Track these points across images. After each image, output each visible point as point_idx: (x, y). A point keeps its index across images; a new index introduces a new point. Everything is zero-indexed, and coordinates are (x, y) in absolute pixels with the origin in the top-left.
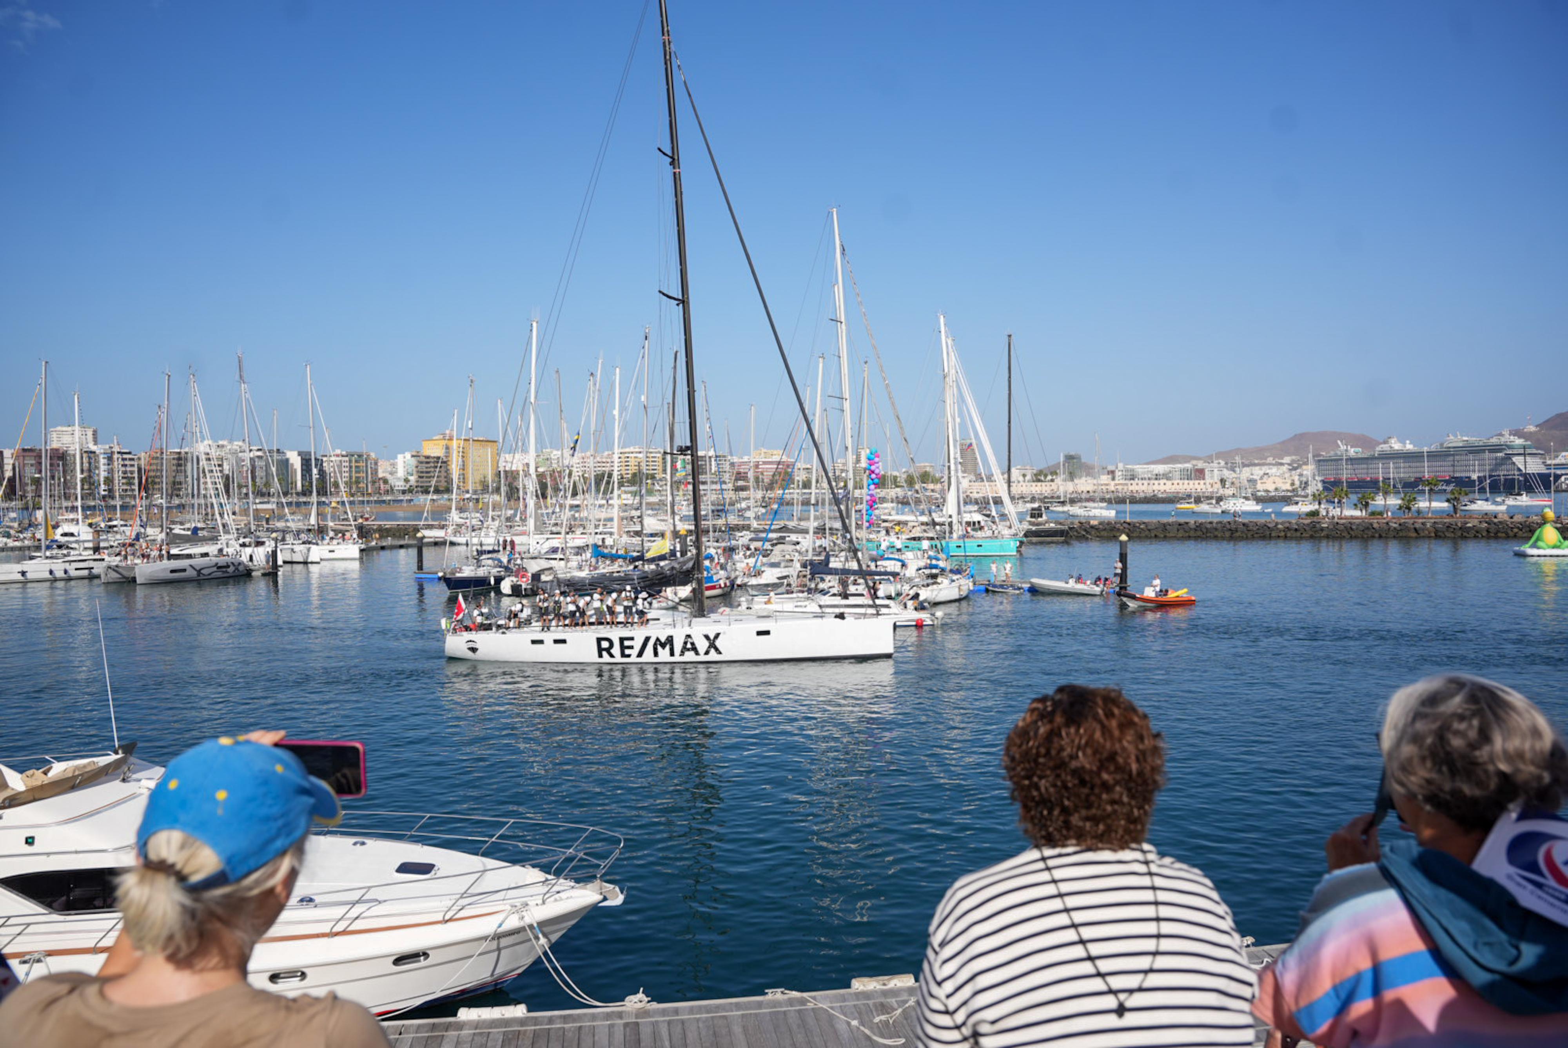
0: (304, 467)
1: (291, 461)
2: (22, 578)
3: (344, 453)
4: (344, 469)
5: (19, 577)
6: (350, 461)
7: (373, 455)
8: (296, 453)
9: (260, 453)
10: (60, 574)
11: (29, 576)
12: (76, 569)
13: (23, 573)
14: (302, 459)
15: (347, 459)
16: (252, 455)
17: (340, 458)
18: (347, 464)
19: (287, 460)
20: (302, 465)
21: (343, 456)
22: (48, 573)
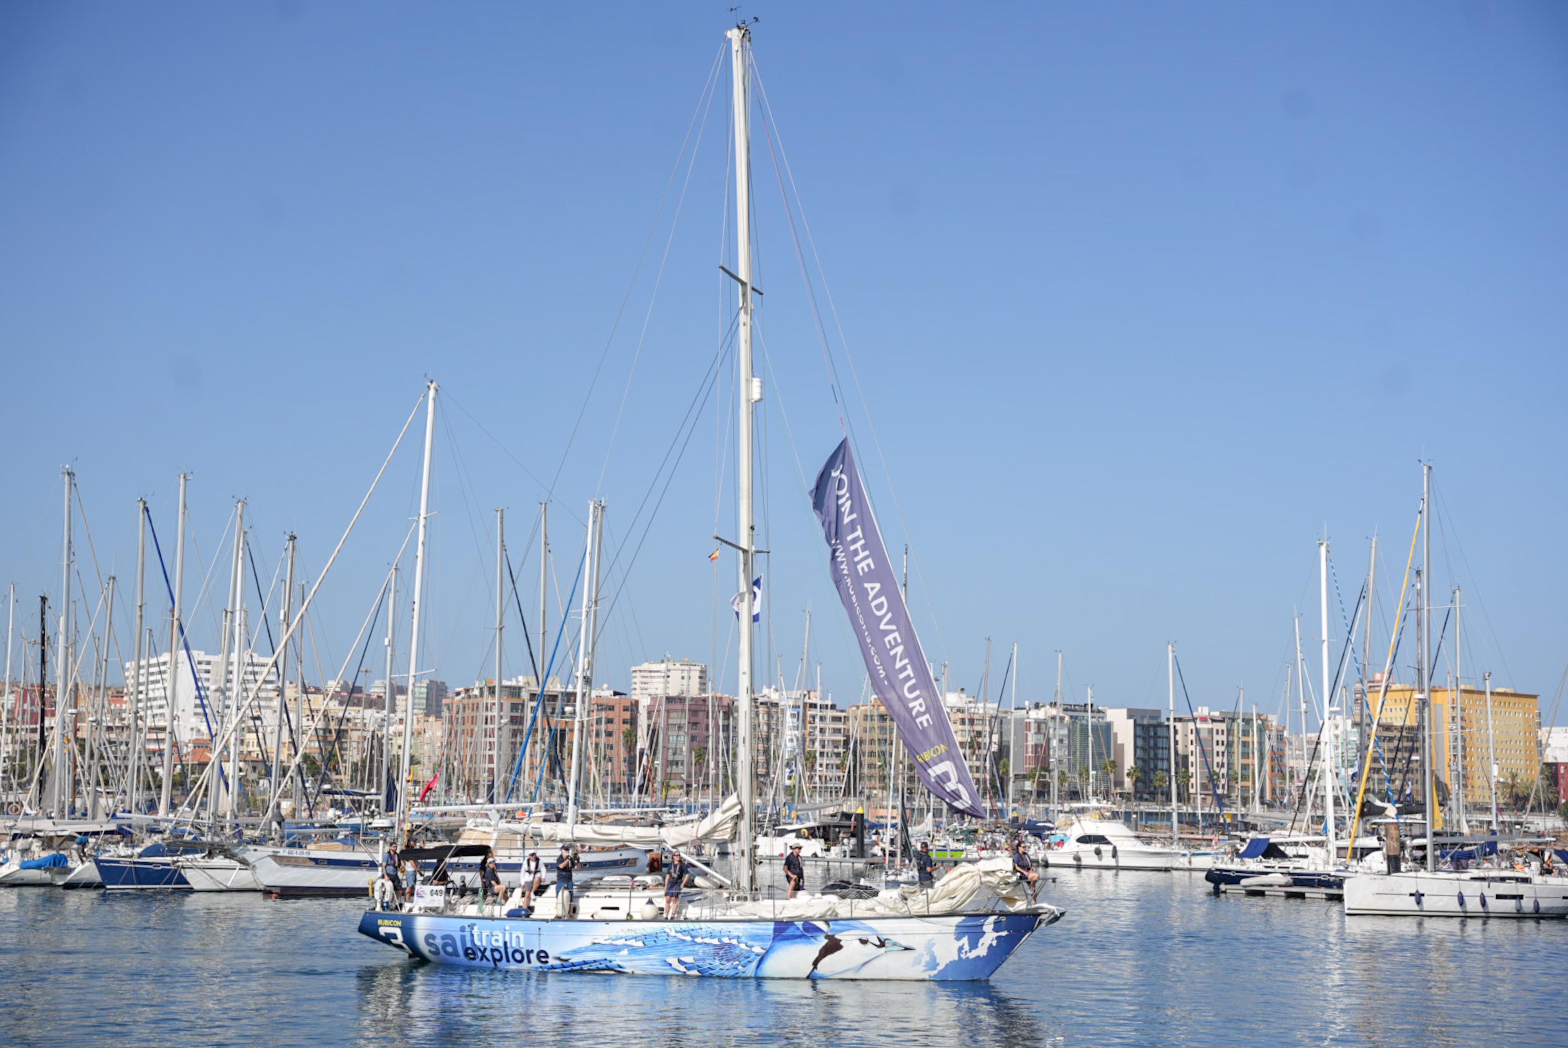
0: (1140, 742)
1: (1115, 729)
2: (1416, 908)
3: (1216, 714)
4: (1216, 748)
5: (1410, 904)
6: (1230, 732)
7: (1274, 721)
8: (1124, 712)
9: (1053, 712)
10: (1473, 905)
11: (1428, 904)
12: (1499, 897)
13: (1418, 897)
14: (1136, 725)
15: (1223, 726)
16: (1041, 714)
17: (1209, 725)
18: (1224, 738)
19: (1109, 726)
20: (1136, 736)
21: (1213, 721)
22: (1456, 900)
